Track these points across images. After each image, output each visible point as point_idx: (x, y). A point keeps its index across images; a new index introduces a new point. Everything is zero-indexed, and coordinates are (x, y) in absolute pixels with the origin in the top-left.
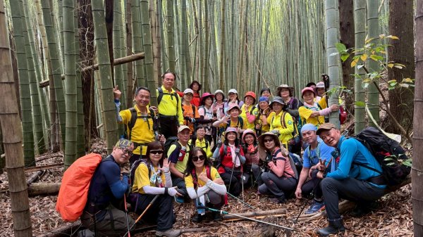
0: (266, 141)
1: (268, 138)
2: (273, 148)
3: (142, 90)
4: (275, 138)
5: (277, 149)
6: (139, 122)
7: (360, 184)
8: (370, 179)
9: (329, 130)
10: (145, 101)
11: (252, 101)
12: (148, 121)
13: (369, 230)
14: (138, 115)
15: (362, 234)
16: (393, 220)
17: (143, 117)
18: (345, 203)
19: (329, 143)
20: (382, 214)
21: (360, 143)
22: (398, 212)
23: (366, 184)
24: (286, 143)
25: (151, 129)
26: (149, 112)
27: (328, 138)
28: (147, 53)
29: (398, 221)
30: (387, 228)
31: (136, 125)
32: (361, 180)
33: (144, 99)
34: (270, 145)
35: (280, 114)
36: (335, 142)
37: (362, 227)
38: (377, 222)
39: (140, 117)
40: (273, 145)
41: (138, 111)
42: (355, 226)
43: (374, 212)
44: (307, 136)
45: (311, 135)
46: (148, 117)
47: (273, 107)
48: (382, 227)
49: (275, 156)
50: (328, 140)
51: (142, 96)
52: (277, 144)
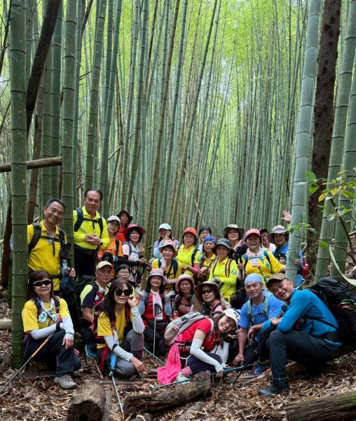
0: (204, 292)
1: (206, 289)
2: (213, 301)
3: (55, 203)
4: (215, 288)
5: (217, 302)
6: (42, 243)
7: (313, 340)
8: (325, 336)
9: (281, 281)
10: (56, 217)
11: (192, 240)
12: (53, 244)
13: (316, 390)
14: (42, 234)
15: (307, 394)
16: (343, 381)
17: (48, 238)
18: (293, 365)
19: (280, 296)
20: (333, 376)
21: (315, 295)
22: (350, 374)
23: (320, 341)
24: (229, 297)
25: (57, 255)
26: (57, 232)
27: (280, 290)
28: (65, 158)
29: (348, 383)
30: (336, 388)
31: (37, 246)
32: (315, 336)
33: (56, 214)
34: (209, 296)
35: (225, 261)
36: (288, 295)
37: (309, 388)
38: (326, 383)
39: (45, 238)
40: (213, 297)
41: (44, 228)
42: (301, 387)
43: (325, 374)
44: (252, 288)
45: (257, 288)
46: (56, 240)
47: (218, 251)
48: (330, 388)
49: (214, 310)
50: (280, 293)
51: (54, 210)
52: (218, 297)
